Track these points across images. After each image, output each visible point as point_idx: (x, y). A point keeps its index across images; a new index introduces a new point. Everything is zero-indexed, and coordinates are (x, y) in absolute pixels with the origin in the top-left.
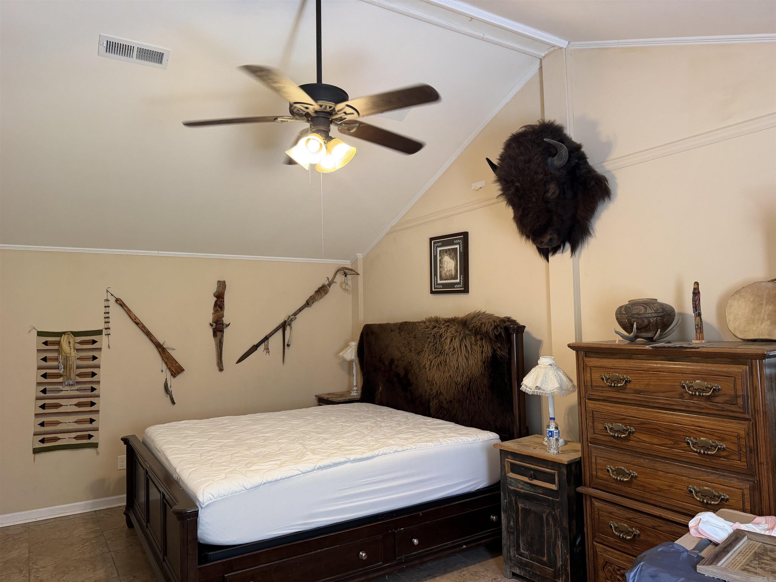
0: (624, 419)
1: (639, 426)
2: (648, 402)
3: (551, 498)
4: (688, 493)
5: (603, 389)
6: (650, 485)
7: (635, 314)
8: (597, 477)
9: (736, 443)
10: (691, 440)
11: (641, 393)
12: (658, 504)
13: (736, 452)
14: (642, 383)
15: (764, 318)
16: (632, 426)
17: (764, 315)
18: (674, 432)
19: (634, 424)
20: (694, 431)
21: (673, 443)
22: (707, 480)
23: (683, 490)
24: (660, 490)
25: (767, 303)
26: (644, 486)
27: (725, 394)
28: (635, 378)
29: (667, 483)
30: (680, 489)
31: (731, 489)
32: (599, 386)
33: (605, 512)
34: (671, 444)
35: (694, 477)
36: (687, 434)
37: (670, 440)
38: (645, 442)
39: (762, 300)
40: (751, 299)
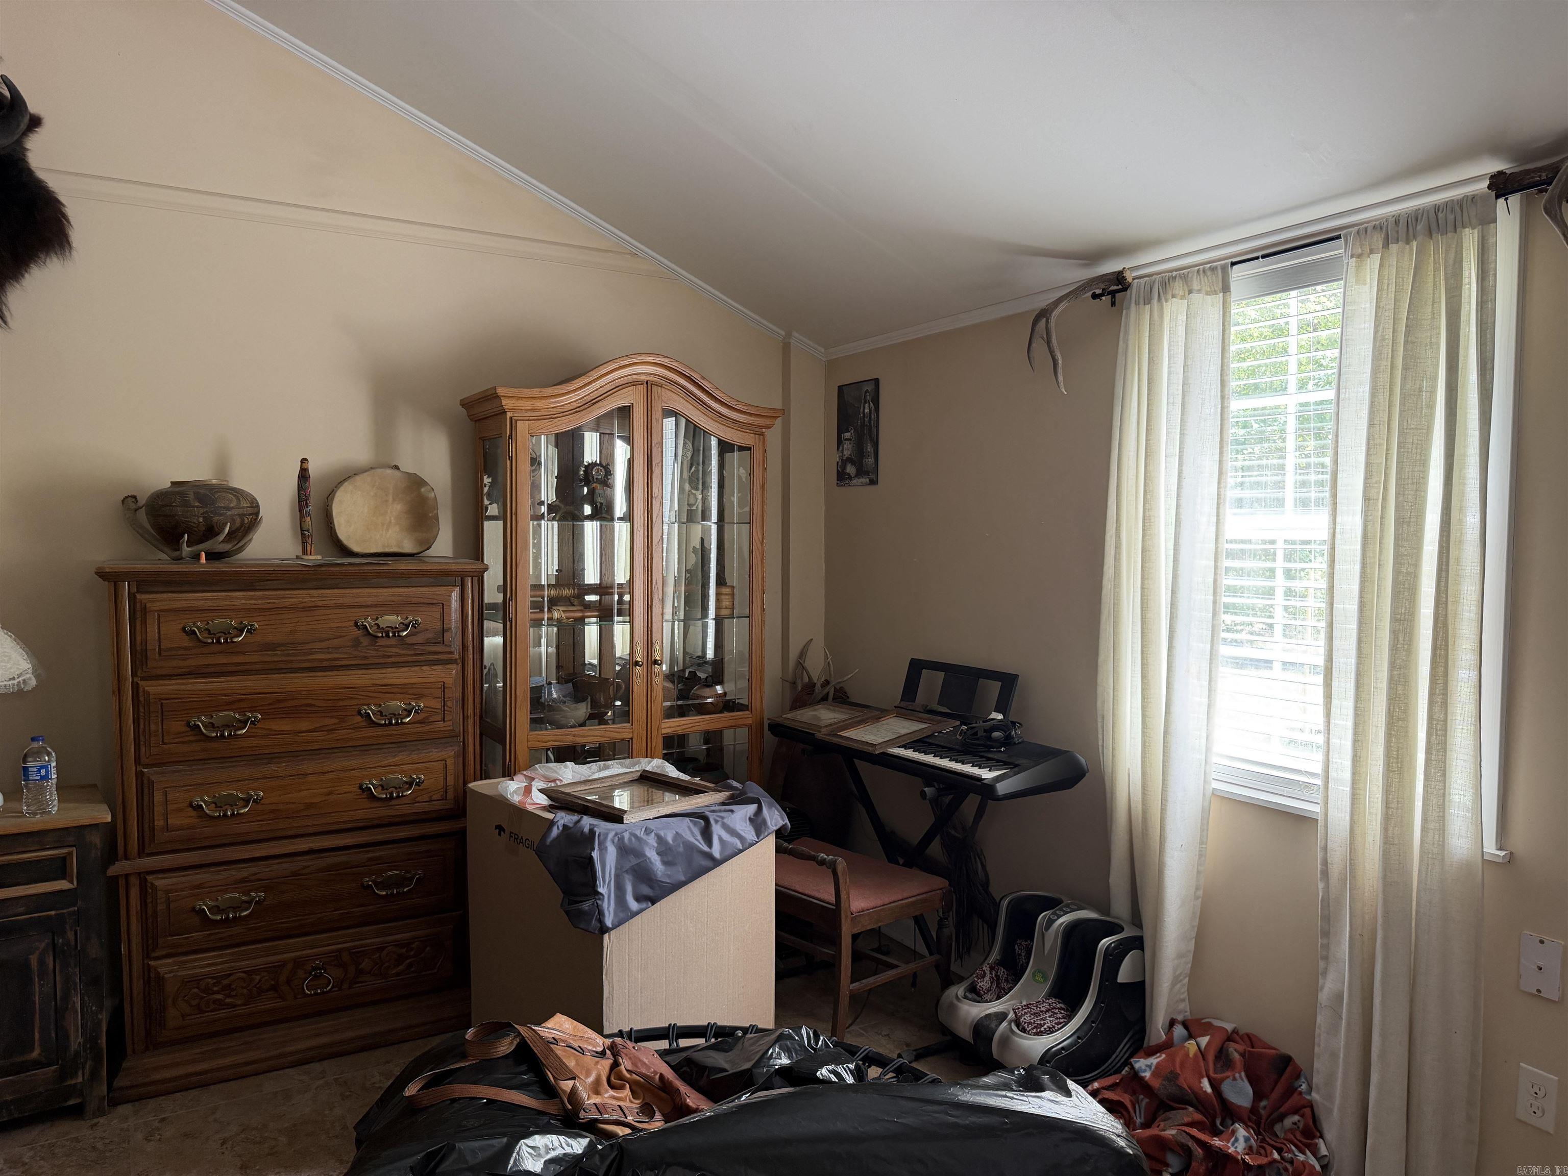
0: (240, 701)
1: (270, 707)
2: (291, 662)
3: (53, 913)
4: (360, 795)
5: (189, 652)
6: (290, 803)
7: (221, 507)
8: (167, 828)
9: (439, 698)
10: (371, 709)
11: (278, 649)
12: (301, 831)
13: (438, 711)
14: (280, 630)
15: (390, 522)
16: (255, 711)
17: (390, 518)
18: (341, 703)
19: (262, 706)
20: (375, 695)
21: (337, 721)
22: (392, 764)
23: (351, 792)
24: (309, 806)
25: (394, 500)
26: (278, 810)
27: (427, 630)
28: (267, 623)
29: (322, 790)
30: (346, 793)
31: (428, 765)
32: (179, 648)
33: (182, 890)
34: (335, 724)
35: (371, 766)
36: (362, 702)
37: (332, 717)
38: (281, 732)
39: (387, 495)
40: (372, 494)
